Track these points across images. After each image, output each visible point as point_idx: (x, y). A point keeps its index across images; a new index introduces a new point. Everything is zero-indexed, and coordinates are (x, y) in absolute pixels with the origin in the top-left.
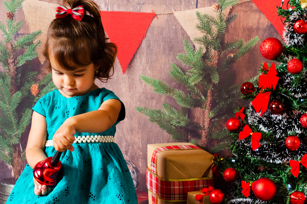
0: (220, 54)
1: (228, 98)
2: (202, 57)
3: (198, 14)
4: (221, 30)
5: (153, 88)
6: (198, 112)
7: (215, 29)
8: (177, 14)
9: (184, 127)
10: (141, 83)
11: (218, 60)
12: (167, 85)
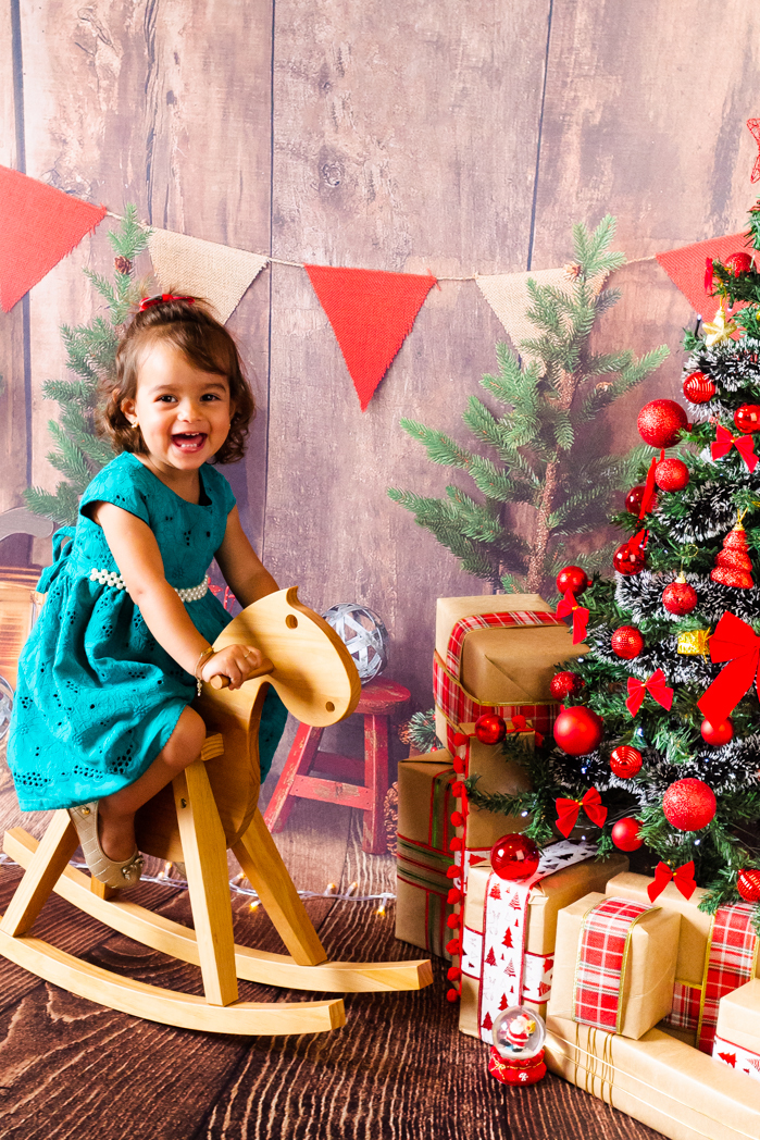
0: (579, 382)
1: (592, 486)
2: (537, 386)
3: (531, 284)
4: (582, 326)
5: (425, 448)
6: (522, 511)
7: (568, 322)
8: (482, 282)
9: (491, 544)
10: (400, 436)
11: (574, 394)
12: (457, 443)
